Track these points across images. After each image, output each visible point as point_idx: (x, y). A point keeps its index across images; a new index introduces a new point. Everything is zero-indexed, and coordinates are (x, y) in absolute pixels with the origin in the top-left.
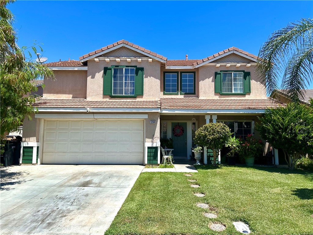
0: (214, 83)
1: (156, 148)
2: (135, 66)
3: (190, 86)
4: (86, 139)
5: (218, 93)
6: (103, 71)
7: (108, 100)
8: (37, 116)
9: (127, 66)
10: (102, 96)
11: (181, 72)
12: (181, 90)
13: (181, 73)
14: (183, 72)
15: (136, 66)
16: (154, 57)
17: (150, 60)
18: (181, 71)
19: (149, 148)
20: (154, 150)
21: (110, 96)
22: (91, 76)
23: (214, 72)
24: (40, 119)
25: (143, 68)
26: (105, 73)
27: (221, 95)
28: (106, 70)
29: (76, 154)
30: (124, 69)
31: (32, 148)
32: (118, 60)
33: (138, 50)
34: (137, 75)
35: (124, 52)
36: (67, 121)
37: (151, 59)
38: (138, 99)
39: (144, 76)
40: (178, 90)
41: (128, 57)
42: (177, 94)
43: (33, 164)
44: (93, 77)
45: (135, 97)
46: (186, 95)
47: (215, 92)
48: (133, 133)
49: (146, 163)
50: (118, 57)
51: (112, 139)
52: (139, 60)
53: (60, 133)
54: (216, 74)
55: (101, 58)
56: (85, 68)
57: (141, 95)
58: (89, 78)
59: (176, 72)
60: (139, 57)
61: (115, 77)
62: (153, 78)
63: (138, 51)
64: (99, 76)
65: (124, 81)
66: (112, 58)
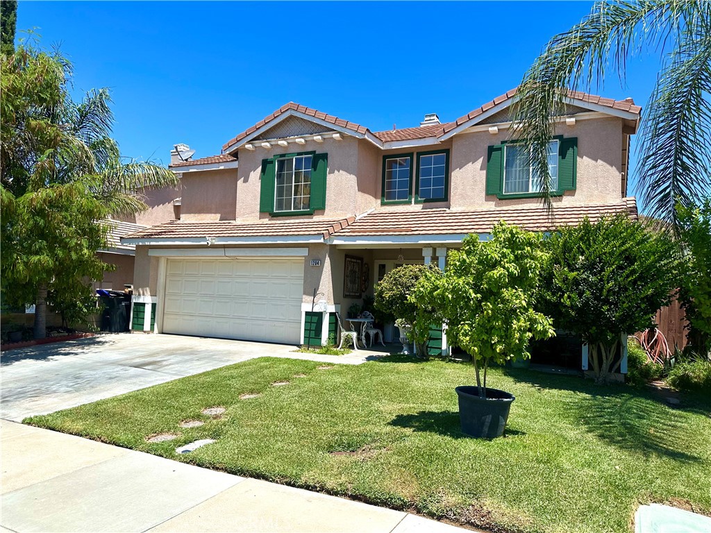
0: (485, 172)
1: (320, 315)
2: (313, 152)
3: (437, 182)
4: (223, 293)
5: (493, 195)
6: (261, 167)
7: (266, 221)
8: (152, 253)
9: (299, 154)
10: (258, 214)
11: (417, 153)
12: (417, 193)
13: (419, 154)
14: (422, 152)
15: (315, 151)
16: (343, 129)
17: (336, 136)
18: (420, 151)
19: (307, 313)
20: (317, 318)
21: (270, 214)
22: (243, 179)
23: (486, 147)
24: (157, 259)
25: (327, 154)
26: (263, 171)
27: (500, 199)
28: (266, 164)
29: (208, 319)
30: (294, 159)
31: (143, 305)
32: (283, 143)
33: (316, 119)
34: (315, 170)
35: (293, 126)
36: (196, 262)
37: (338, 135)
38: (316, 218)
39: (328, 169)
40: (411, 193)
41: (300, 134)
42: (410, 203)
43: (145, 332)
44: (246, 181)
45: (310, 214)
46: (428, 204)
47: (487, 194)
48: (293, 284)
49: (302, 342)
50: (283, 138)
51: (258, 295)
52: (318, 138)
53: (188, 281)
54: (491, 150)
55: (257, 143)
56: (235, 165)
57: (321, 208)
58: (240, 182)
59: (408, 153)
60: (318, 133)
61: (280, 176)
62: (344, 173)
63: (315, 121)
64: (255, 175)
65: (293, 184)
66: (274, 141)
